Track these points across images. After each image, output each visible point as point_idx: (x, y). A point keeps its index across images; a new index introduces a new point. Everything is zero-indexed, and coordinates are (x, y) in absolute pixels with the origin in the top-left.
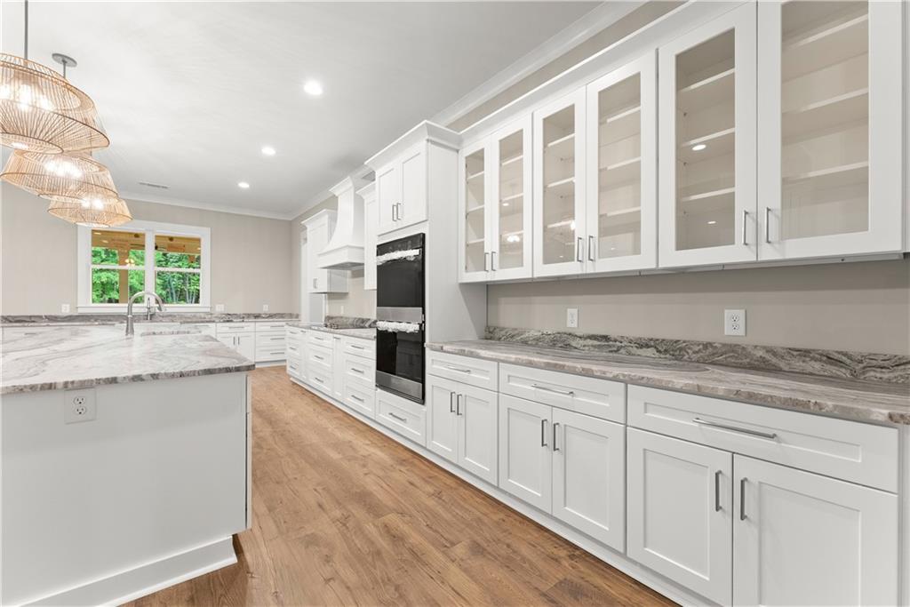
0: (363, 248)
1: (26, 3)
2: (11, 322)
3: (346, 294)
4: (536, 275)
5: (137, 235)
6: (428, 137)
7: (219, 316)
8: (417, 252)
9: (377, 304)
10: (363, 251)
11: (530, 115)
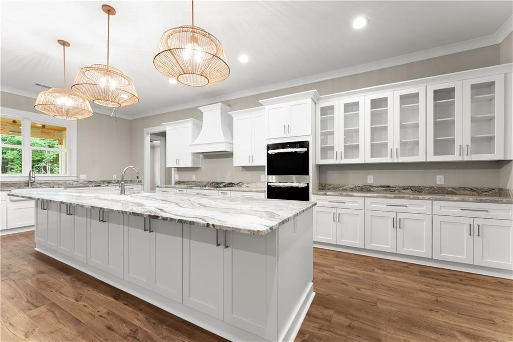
1: (193, 2)
3: (199, 168)
4: (366, 162)
5: (14, 122)
6: (312, 97)
7: (83, 182)
8: (305, 149)
9: (268, 174)
10: (231, 145)
11: (363, 97)
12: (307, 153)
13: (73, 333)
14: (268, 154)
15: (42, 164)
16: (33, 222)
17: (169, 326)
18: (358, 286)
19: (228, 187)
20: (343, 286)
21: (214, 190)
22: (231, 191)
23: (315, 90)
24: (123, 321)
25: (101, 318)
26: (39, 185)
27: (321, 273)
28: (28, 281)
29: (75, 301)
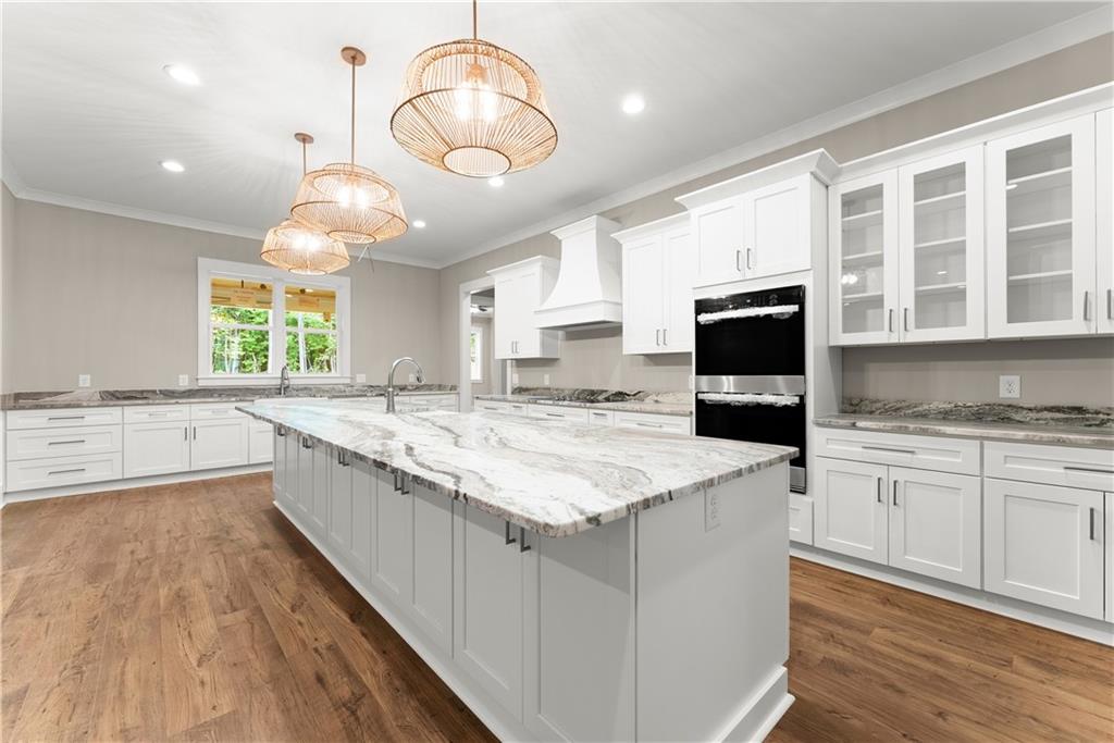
0: (621, 304)
2: (118, 398)
3: (556, 360)
4: (992, 335)
5: (263, 286)
6: (813, 169)
7: (360, 388)
8: (794, 308)
9: (698, 373)
10: (619, 307)
11: (981, 146)
12: (799, 317)
13: (263, 673)
14: (697, 323)
15: (325, 357)
16: (269, 457)
17: (423, 702)
18: (942, 703)
19: (613, 401)
20: (888, 692)
21: (580, 407)
22: (614, 410)
23: (822, 150)
24: (347, 670)
25: (315, 655)
26: (295, 393)
27: (826, 641)
28: (242, 559)
29: (289, 611)
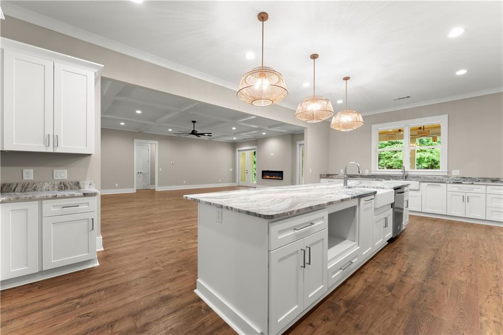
5: (400, 130)
7: (456, 179)
